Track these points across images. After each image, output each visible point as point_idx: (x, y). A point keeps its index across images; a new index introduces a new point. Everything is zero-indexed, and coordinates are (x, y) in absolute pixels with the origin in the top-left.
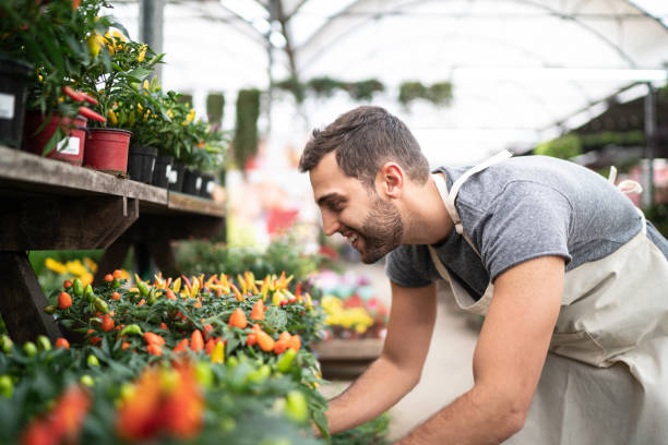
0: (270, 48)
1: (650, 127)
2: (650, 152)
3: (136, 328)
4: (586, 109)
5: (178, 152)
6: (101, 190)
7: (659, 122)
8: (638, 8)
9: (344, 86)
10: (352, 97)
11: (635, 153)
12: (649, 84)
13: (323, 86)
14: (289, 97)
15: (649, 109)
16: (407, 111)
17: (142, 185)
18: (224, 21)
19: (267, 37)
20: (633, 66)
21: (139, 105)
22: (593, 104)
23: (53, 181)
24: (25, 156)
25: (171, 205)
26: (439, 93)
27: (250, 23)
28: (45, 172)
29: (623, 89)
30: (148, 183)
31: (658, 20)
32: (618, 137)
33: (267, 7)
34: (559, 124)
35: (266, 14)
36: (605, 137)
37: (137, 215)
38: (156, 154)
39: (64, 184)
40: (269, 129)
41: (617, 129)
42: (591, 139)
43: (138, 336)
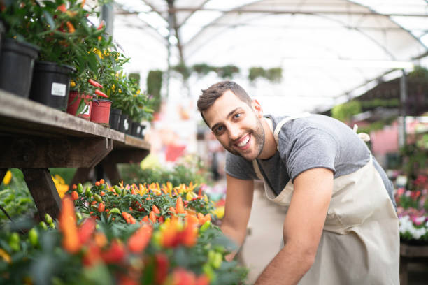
0: (169, 46)
1: (404, 96)
2: (403, 112)
3: (116, 210)
4: (364, 85)
5: (132, 112)
6: (97, 134)
7: (409, 94)
8: (397, 24)
9: (215, 69)
10: (219, 76)
11: (395, 112)
12: (403, 70)
13: (202, 69)
14: (180, 75)
15: (403, 86)
16: (253, 85)
17: (114, 131)
18: (140, 28)
19: (167, 38)
20: (394, 59)
21: (113, 85)
22: (368, 82)
23: (79, 129)
24: (69, 116)
25: (127, 143)
26: (274, 74)
27: (156, 30)
28: (76, 124)
29: (387, 73)
30: (116, 130)
31: (409, 32)
32: (384, 103)
33: (167, 20)
34: (347, 94)
35: (166, 24)
36: (376, 102)
37: (112, 148)
38: (121, 113)
39: (83, 131)
40: (167, 95)
41: (383, 97)
42: (367, 104)
43: (119, 215)
